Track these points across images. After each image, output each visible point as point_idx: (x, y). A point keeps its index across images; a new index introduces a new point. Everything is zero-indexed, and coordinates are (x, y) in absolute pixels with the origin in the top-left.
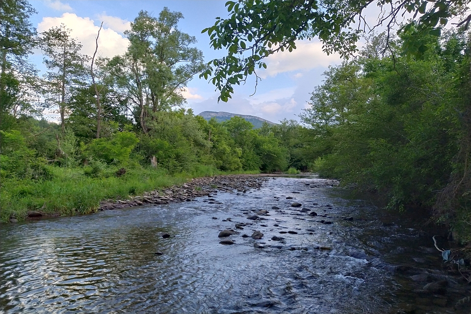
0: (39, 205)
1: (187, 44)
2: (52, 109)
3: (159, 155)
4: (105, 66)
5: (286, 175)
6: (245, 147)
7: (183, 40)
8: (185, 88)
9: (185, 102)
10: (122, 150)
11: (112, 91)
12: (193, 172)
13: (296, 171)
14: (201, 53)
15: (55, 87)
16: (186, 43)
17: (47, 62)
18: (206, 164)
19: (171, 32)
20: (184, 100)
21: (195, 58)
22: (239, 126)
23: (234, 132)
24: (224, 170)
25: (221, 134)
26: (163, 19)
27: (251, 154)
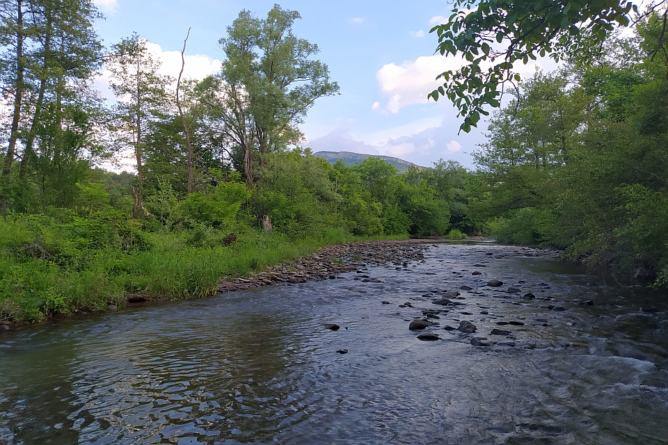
0: (140, 285)
1: (306, 55)
2: (124, 152)
3: (274, 214)
4: (192, 90)
5: (447, 240)
6: (386, 201)
7: (300, 50)
8: (303, 118)
9: (303, 139)
10: (229, 208)
11: (203, 125)
12: (319, 238)
13: (460, 234)
14: (325, 68)
15: (126, 122)
16: (305, 53)
17: (114, 86)
18: (336, 226)
19: (283, 38)
20: (302, 135)
21: (317, 75)
22: (377, 171)
23: (370, 179)
24: (358, 234)
25: (352, 183)
26: (273, 21)
27: (395, 210)
